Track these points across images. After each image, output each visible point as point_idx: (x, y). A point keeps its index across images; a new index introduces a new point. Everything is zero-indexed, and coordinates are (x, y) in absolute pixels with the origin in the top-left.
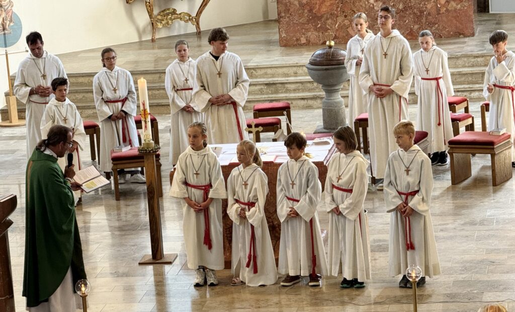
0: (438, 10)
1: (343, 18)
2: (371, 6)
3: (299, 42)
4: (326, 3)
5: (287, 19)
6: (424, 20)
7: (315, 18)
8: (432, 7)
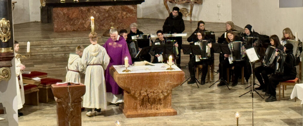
0: (123, 17)
1: (82, 20)
2: (94, 15)
3: (63, 30)
4: (75, 14)
5: (58, 20)
6: (116, 21)
7: (70, 20)
8: (120, 16)
